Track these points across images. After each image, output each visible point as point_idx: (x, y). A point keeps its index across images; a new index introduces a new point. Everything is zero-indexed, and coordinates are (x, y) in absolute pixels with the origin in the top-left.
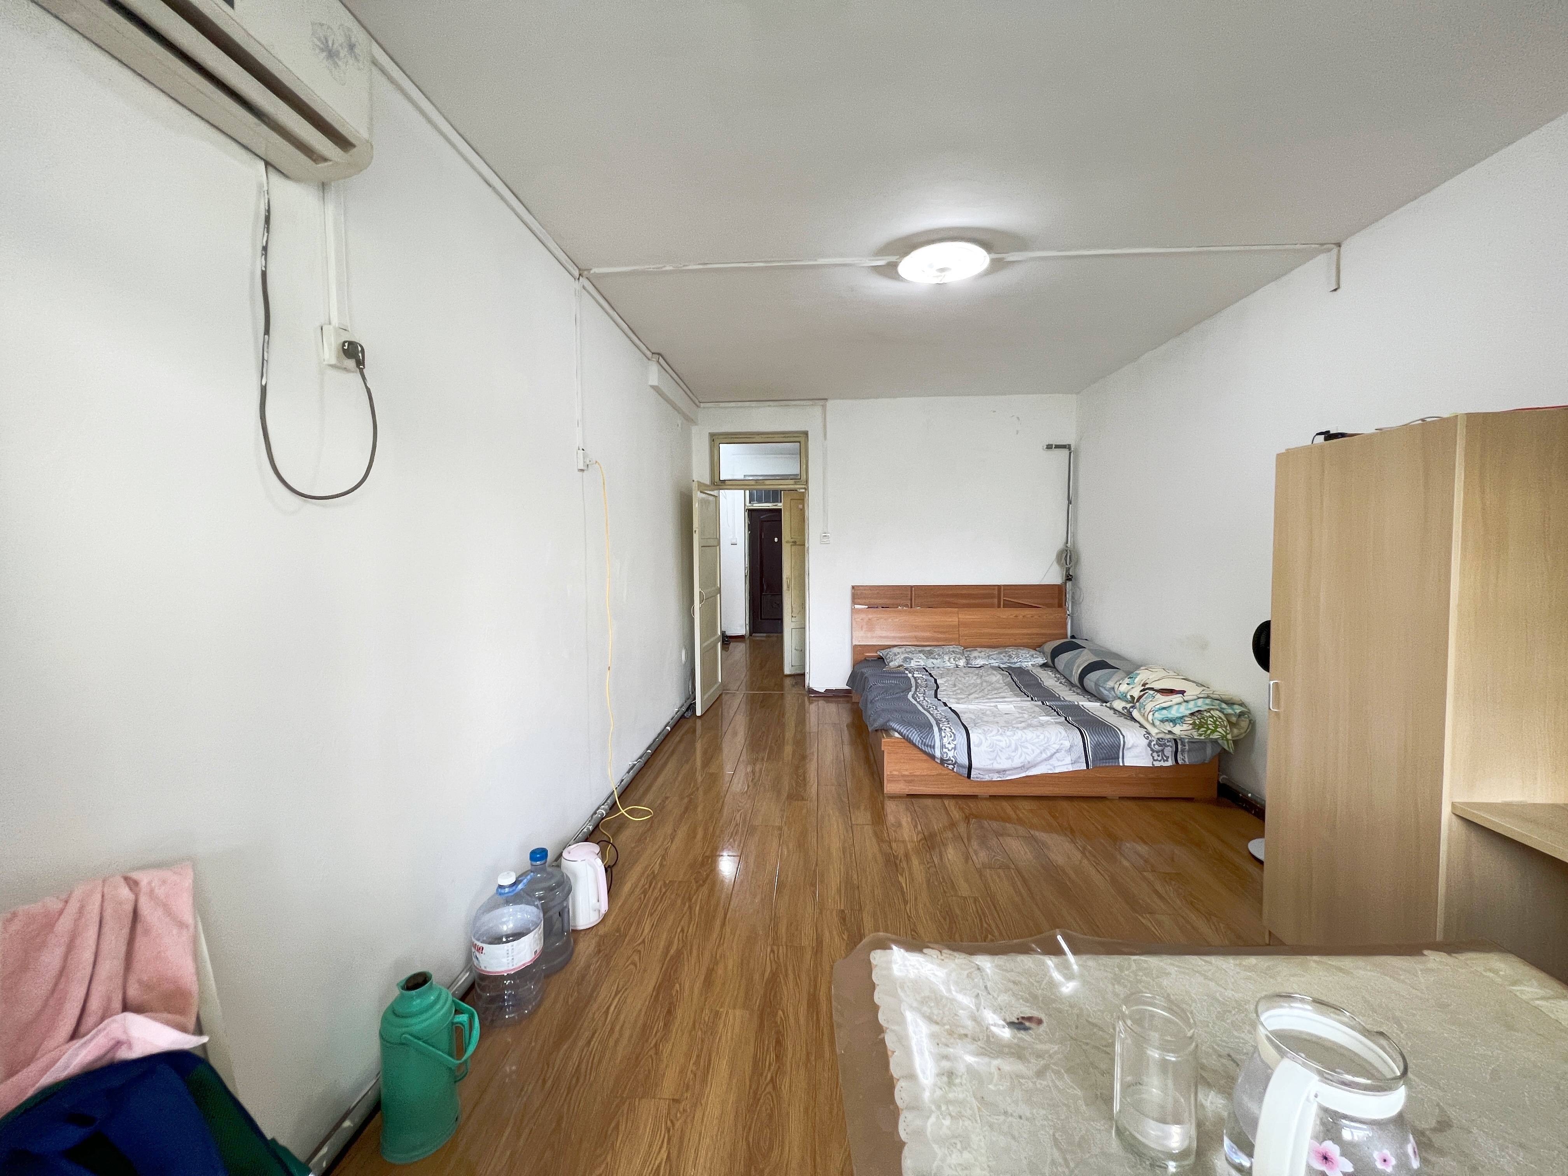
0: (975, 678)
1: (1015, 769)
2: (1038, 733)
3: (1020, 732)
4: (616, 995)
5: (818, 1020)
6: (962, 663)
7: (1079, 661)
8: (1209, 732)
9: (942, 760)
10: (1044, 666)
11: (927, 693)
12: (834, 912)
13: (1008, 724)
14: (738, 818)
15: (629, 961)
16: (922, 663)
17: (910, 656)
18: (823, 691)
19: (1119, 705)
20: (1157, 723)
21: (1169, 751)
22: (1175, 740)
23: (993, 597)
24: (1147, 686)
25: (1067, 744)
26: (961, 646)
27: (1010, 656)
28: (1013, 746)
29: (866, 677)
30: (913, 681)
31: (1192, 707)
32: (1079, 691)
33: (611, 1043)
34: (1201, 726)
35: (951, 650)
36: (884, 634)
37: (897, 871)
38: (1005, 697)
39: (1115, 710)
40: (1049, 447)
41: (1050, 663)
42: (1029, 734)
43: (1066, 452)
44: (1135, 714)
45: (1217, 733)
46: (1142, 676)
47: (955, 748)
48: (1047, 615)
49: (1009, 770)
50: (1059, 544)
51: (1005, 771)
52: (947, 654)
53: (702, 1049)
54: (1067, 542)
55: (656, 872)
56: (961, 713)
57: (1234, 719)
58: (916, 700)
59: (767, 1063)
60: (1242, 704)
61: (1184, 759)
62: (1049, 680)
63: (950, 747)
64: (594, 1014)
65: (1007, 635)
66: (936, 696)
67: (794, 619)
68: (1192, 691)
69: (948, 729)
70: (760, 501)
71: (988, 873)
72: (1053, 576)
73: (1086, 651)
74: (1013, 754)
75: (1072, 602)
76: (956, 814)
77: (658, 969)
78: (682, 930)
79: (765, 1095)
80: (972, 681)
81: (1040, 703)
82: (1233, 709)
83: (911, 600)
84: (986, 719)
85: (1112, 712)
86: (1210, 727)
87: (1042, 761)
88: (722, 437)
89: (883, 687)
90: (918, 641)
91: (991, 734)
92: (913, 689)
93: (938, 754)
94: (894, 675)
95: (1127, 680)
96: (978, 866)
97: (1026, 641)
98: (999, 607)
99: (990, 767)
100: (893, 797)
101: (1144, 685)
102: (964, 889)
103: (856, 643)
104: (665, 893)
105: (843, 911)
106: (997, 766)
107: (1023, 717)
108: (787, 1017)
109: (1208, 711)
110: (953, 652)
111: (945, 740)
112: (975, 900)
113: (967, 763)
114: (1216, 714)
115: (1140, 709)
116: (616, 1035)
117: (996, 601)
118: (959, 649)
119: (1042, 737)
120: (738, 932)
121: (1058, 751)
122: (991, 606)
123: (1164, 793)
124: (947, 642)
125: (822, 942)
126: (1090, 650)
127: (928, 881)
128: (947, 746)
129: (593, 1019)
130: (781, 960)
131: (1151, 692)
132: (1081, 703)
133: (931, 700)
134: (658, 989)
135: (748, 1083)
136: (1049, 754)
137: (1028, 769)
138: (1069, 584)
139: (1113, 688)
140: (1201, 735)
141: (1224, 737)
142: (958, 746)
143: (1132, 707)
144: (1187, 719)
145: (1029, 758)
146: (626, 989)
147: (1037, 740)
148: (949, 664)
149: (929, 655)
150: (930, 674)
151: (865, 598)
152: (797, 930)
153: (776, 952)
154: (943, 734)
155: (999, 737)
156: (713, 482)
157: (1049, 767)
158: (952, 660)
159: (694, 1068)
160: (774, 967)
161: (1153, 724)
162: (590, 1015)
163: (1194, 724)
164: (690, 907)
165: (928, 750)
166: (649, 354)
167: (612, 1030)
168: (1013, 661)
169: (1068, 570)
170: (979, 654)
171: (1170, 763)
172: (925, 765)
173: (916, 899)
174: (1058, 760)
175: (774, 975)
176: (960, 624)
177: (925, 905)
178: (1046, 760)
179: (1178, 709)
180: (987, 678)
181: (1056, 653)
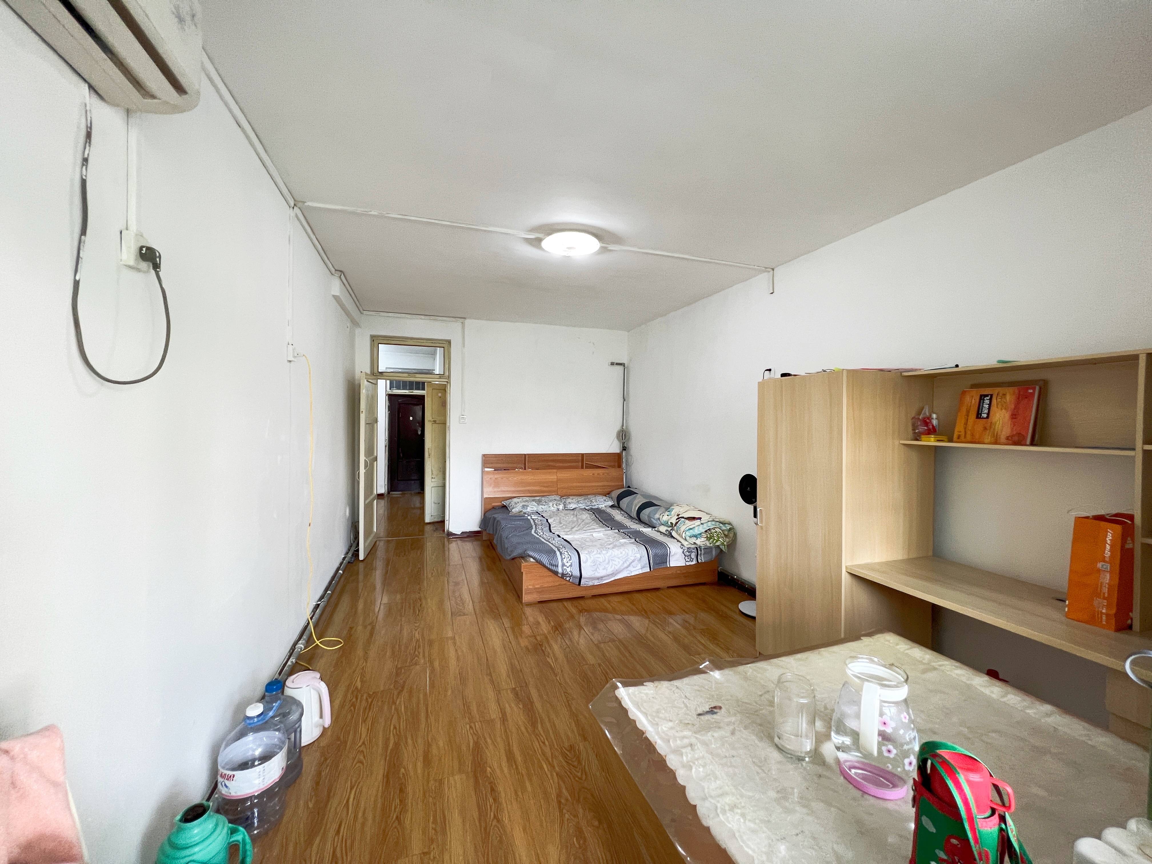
0: (572, 517)
1: (608, 575)
2: (622, 551)
3: (611, 551)
4: (351, 789)
5: (517, 768)
6: (561, 507)
7: (636, 502)
8: (715, 541)
9: (563, 574)
10: (612, 506)
11: (544, 529)
12: (509, 692)
13: (603, 546)
14: (417, 635)
15: (356, 761)
16: (535, 509)
17: (526, 504)
18: (459, 533)
19: (663, 529)
20: (688, 538)
21: (693, 556)
22: (697, 548)
23: (578, 462)
24: (680, 516)
25: (638, 556)
26: (559, 495)
27: (591, 501)
28: (607, 561)
29: (498, 521)
30: (532, 521)
31: (706, 527)
32: (637, 522)
33: (358, 826)
34: (710, 538)
35: (553, 498)
36: (506, 489)
37: (545, 655)
38: (594, 529)
39: (661, 532)
40: (612, 364)
41: (616, 504)
42: (616, 552)
43: (622, 367)
44: (674, 534)
45: (719, 542)
46: (676, 510)
47: (571, 566)
48: (614, 472)
49: (605, 576)
50: (618, 427)
51: (602, 577)
52: (551, 501)
53: (436, 811)
54: (623, 426)
55: (359, 687)
56: (571, 541)
57: (726, 533)
58: (538, 535)
59: (489, 807)
60: (730, 524)
61: (702, 559)
62: (618, 516)
63: (568, 565)
64: (336, 809)
65: (587, 487)
66: (551, 531)
67: (433, 480)
68: (705, 518)
69: (566, 553)
70: (398, 388)
71: (602, 645)
72: (615, 448)
73: (639, 496)
74: (607, 566)
75: (626, 464)
76: (574, 611)
77: (382, 762)
78: (395, 728)
79: (493, 828)
80: (571, 519)
81: (617, 531)
82: (726, 527)
83: (525, 464)
84: (587, 544)
85: (659, 533)
86: (716, 538)
87: (624, 569)
88: (380, 338)
89: (513, 527)
90: (530, 493)
91: (593, 554)
92: (534, 527)
93: (560, 570)
94: (520, 518)
95: (667, 513)
96: (596, 643)
97: (599, 490)
98: (582, 468)
99: (593, 576)
100: (530, 604)
101: (678, 515)
102: (591, 659)
103: (485, 496)
104: (372, 702)
105: (515, 689)
106: (598, 575)
107: (610, 541)
108: (493, 770)
109: (714, 529)
110: (555, 500)
111: (565, 560)
112: (600, 665)
113: (579, 575)
114: (718, 530)
115: (677, 531)
116: (360, 820)
117: (580, 464)
118: (558, 498)
119: (624, 553)
120: (441, 719)
121: (633, 561)
122: (576, 468)
123: (691, 581)
124: (550, 493)
125: (505, 713)
126: (641, 495)
127: (566, 657)
128: (566, 564)
129: (336, 813)
130: (479, 733)
131: (683, 519)
132: (641, 529)
133: (548, 534)
134: (387, 777)
135: (477, 824)
136: (628, 564)
137: (616, 575)
138: (624, 453)
139: (659, 519)
140: (710, 543)
141: (723, 544)
142: (573, 564)
143: (671, 530)
144: (703, 534)
145: (617, 568)
146: (359, 783)
147: (621, 555)
148: (553, 508)
149: (539, 502)
150: (542, 516)
151: (492, 463)
152: (485, 708)
153: (474, 728)
154: (563, 557)
155: (598, 556)
156: (373, 373)
157: (628, 572)
158: (555, 505)
159: (434, 826)
160: (475, 739)
161: (686, 540)
162: (333, 809)
163: (707, 537)
164: (396, 709)
165: (554, 568)
166: (333, 270)
167: (356, 817)
168: (593, 504)
169: (624, 443)
170: (572, 501)
171: (694, 562)
172: (550, 579)
173: (562, 671)
174: (634, 567)
175: (476, 743)
176: (559, 480)
177: (569, 674)
178: (627, 567)
179: (699, 528)
180: (580, 517)
181: (620, 498)
